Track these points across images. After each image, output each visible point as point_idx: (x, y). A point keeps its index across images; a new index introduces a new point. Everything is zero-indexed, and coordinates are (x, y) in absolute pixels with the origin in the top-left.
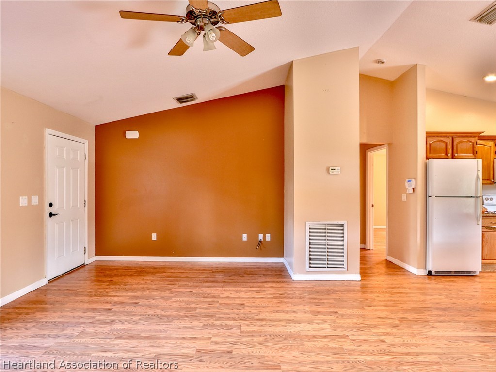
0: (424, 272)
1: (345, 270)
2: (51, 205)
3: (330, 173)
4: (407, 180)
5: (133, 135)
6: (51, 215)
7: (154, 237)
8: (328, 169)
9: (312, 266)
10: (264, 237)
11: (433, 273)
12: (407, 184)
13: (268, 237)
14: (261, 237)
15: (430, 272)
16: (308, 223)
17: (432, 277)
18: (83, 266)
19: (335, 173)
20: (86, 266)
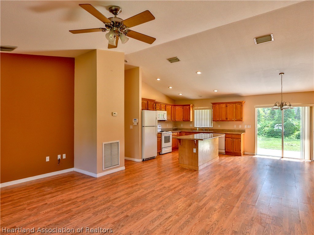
0: (141, 160)
3: (113, 115)
4: (134, 119)
8: (112, 113)
10: (62, 157)
11: (144, 160)
12: (133, 121)
13: (64, 156)
14: (59, 157)
15: (143, 159)
16: (104, 144)
17: (144, 162)
19: (115, 115)
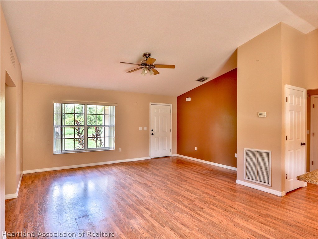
1: (269, 185)
2: (152, 130)
3: (259, 116)
5: (188, 99)
6: (152, 134)
7: (196, 149)
9: (248, 177)
16: (245, 149)
18: (169, 157)
19: (262, 116)
20: (171, 157)
